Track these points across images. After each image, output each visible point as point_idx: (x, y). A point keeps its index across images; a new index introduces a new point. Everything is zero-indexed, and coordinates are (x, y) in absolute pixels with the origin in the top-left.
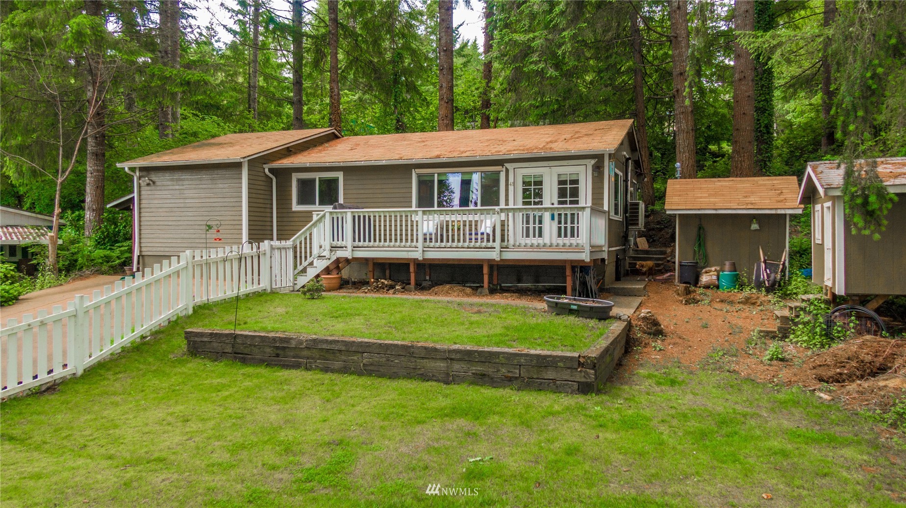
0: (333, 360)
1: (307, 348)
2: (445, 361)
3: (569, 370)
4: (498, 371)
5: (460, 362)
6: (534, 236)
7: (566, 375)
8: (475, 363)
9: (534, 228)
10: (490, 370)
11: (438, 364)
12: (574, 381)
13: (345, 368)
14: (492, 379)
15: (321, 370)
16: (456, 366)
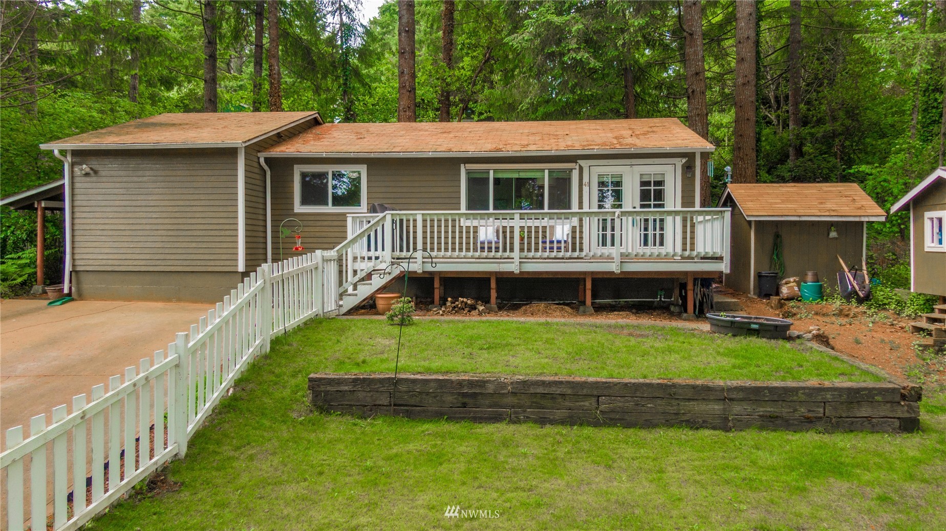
0: (553, 408)
1: (514, 394)
2: (722, 402)
3: (889, 405)
4: (795, 410)
5: (743, 403)
6: (655, 245)
7: (885, 410)
8: (763, 403)
9: (655, 235)
10: (783, 410)
11: (710, 407)
12: (894, 418)
13: (571, 417)
14: (787, 421)
15: (535, 421)
16: (737, 408)
